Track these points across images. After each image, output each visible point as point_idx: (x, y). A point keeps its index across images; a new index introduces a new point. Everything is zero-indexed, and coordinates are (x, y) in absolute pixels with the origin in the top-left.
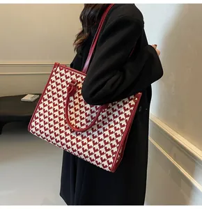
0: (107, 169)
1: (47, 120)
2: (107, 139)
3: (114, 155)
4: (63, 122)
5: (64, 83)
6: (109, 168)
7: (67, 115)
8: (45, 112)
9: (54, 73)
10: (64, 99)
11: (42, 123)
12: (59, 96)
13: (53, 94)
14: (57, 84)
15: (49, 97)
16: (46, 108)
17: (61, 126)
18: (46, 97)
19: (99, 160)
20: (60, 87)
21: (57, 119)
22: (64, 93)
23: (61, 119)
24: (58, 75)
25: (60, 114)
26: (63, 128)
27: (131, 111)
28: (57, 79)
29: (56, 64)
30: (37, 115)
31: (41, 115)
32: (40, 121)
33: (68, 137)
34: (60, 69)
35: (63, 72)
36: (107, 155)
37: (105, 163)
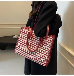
3: (46, 61)
4: (26, 49)
5: (26, 34)
6: (45, 65)
7: (27, 46)
8: (20, 45)
9: (22, 31)
10: (26, 40)
11: (19, 50)
12: (24, 39)
13: (22, 38)
14: (23, 35)
15: (20, 40)
16: (20, 44)
17: (25, 50)
18: (19, 40)
19: (41, 62)
20: (24, 36)
21: (24, 48)
22: (26, 38)
23: (25, 48)
24: (23, 31)
25: (25, 46)
26: (26, 51)
27: (51, 43)
28: (23, 33)
29: (22, 27)
30: (17, 46)
31: (18, 46)
32: (18, 49)
33: (29, 55)
34: (24, 29)
35: (25, 30)
36: (43, 60)
37: (43, 63)
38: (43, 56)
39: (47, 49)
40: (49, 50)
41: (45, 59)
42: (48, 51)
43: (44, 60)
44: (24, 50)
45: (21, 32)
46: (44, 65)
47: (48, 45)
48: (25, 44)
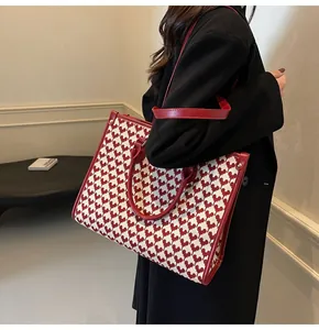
0: (196, 280)
2: (195, 232)
3: (206, 258)
4: (124, 205)
5: (126, 144)
6: (199, 278)
7: (129, 194)
8: (96, 188)
9: (110, 128)
10: (126, 168)
11: (93, 207)
12: (118, 164)
13: (110, 160)
14: (116, 145)
15: (103, 165)
16: (98, 183)
17: (121, 210)
18: (98, 165)
19: (182, 265)
20: (119, 149)
21: (115, 200)
22: (125, 158)
23: (121, 201)
24: (117, 131)
25: (120, 191)
26: (124, 215)
27: (232, 184)
28: (115, 136)
29: (112, 113)
30: (85, 193)
31: (90, 193)
32: (90, 203)
33: (133, 229)
34: (121, 122)
35: (124, 125)
36: (195, 257)
37: (193, 270)
38: (193, 238)
39: (211, 210)
40: (221, 214)
41: (203, 251)
42: (217, 217)
43: (199, 254)
44: (115, 210)
45: (107, 132)
47: (218, 193)
48: (123, 186)
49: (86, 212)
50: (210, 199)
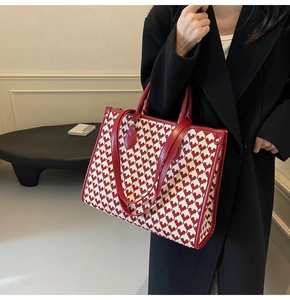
0: (189, 245)
1: (102, 185)
2: (183, 203)
3: (196, 225)
5: (120, 133)
6: (192, 243)
8: (98, 173)
9: (106, 121)
11: (97, 190)
13: (107, 148)
15: (102, 153)
16: (100, 169)
18: (98, 154)
19: (176, 233)
24: (111, 123)
27: (212, 158)
28: (110, 127)
29: (107, 108)
30: (90, 179)
31: (94, 179)
32: (95, 186)
34: (114, 115)
36: (186, 225)
37: (185, 237)
38: (182, 209)
39: (196, 182)
40: (205, 185)
41: (193, 219)
42: (202, 188)
44: (115, 191)
45: (104, 124)
46: (187, 241)
47: (201, 167)
49: (92, 194)
50: (194, 173)
